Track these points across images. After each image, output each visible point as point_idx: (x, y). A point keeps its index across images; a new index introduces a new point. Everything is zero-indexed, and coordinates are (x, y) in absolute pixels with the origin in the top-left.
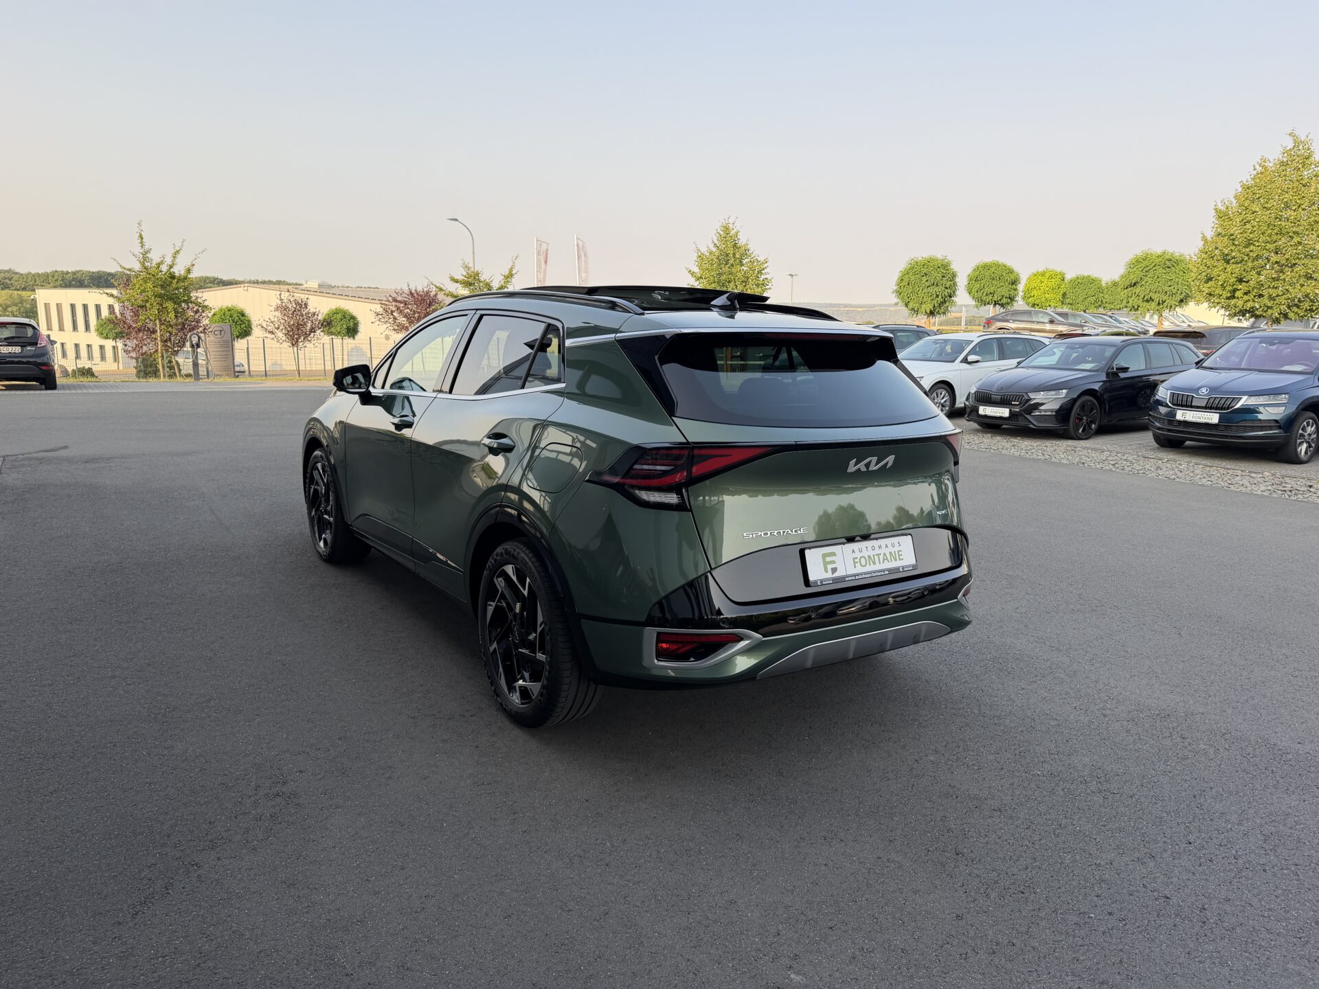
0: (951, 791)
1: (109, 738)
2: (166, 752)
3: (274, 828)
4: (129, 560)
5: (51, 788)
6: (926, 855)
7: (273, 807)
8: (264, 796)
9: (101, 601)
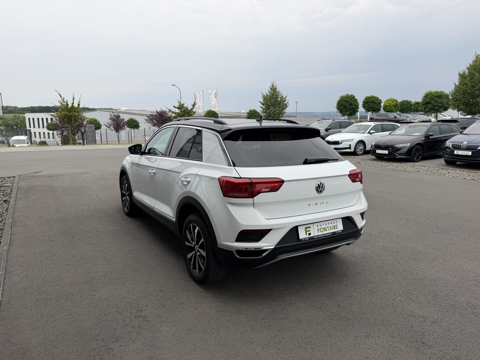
0: (411, 313)
1: (70, 291)
2: (93, 297)
3: (140, 332)
4: (69, 216)
5: (50, 314)
6: (410, 344)
7: (138, 322)
8: (134, 317)
9: (60, 233)
